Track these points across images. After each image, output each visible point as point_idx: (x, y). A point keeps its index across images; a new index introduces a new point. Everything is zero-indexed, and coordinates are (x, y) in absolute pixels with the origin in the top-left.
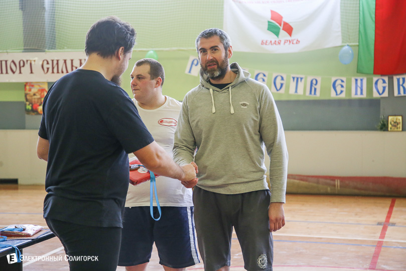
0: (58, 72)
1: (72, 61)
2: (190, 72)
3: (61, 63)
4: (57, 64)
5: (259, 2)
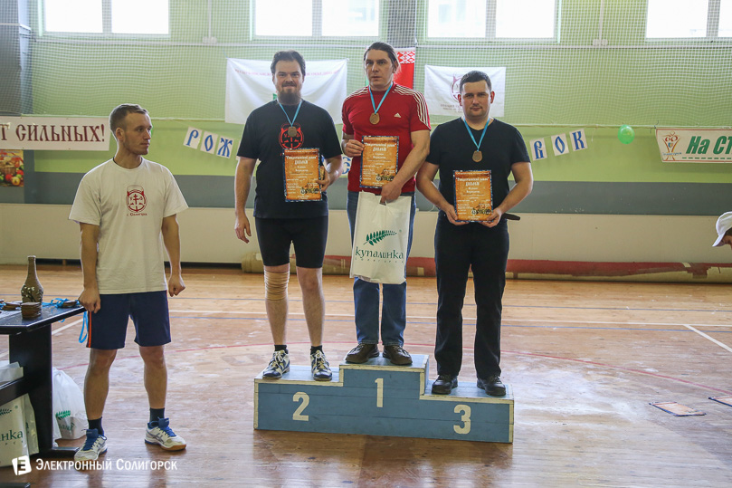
0: (36, 139)
1: (53, 127)
2: (188, 144)
3: (40, 130)
4: (35, 130)
5: (264, 74)
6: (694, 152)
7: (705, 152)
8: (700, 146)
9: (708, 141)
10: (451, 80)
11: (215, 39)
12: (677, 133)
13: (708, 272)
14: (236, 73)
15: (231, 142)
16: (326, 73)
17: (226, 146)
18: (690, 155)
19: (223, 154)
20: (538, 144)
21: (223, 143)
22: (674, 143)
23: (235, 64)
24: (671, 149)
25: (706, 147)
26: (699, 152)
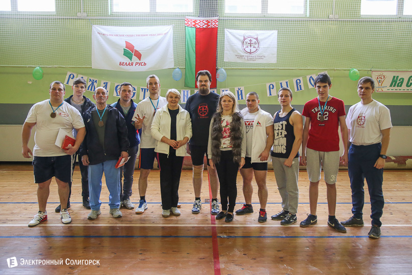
2: (68, 83)
5: (117, 35)
6: (394, 86)
7: (401, 86)
8: (398, 82)
9: (403, 79)
10: (242, 38)
11: (85, 14)
12: (385, 74)
13: (407, 162)
14: (98, 34)
15: (96, 81)
16: (159, 34)
17: (93, 83)
18: (392, 88)
19: (91, 90)
20: (298, 81)
21: (91, 83)
22: (383, 80)
23: (97, 29)
24: (380, 84)
25: (402, 83)
26: (398, 86)
